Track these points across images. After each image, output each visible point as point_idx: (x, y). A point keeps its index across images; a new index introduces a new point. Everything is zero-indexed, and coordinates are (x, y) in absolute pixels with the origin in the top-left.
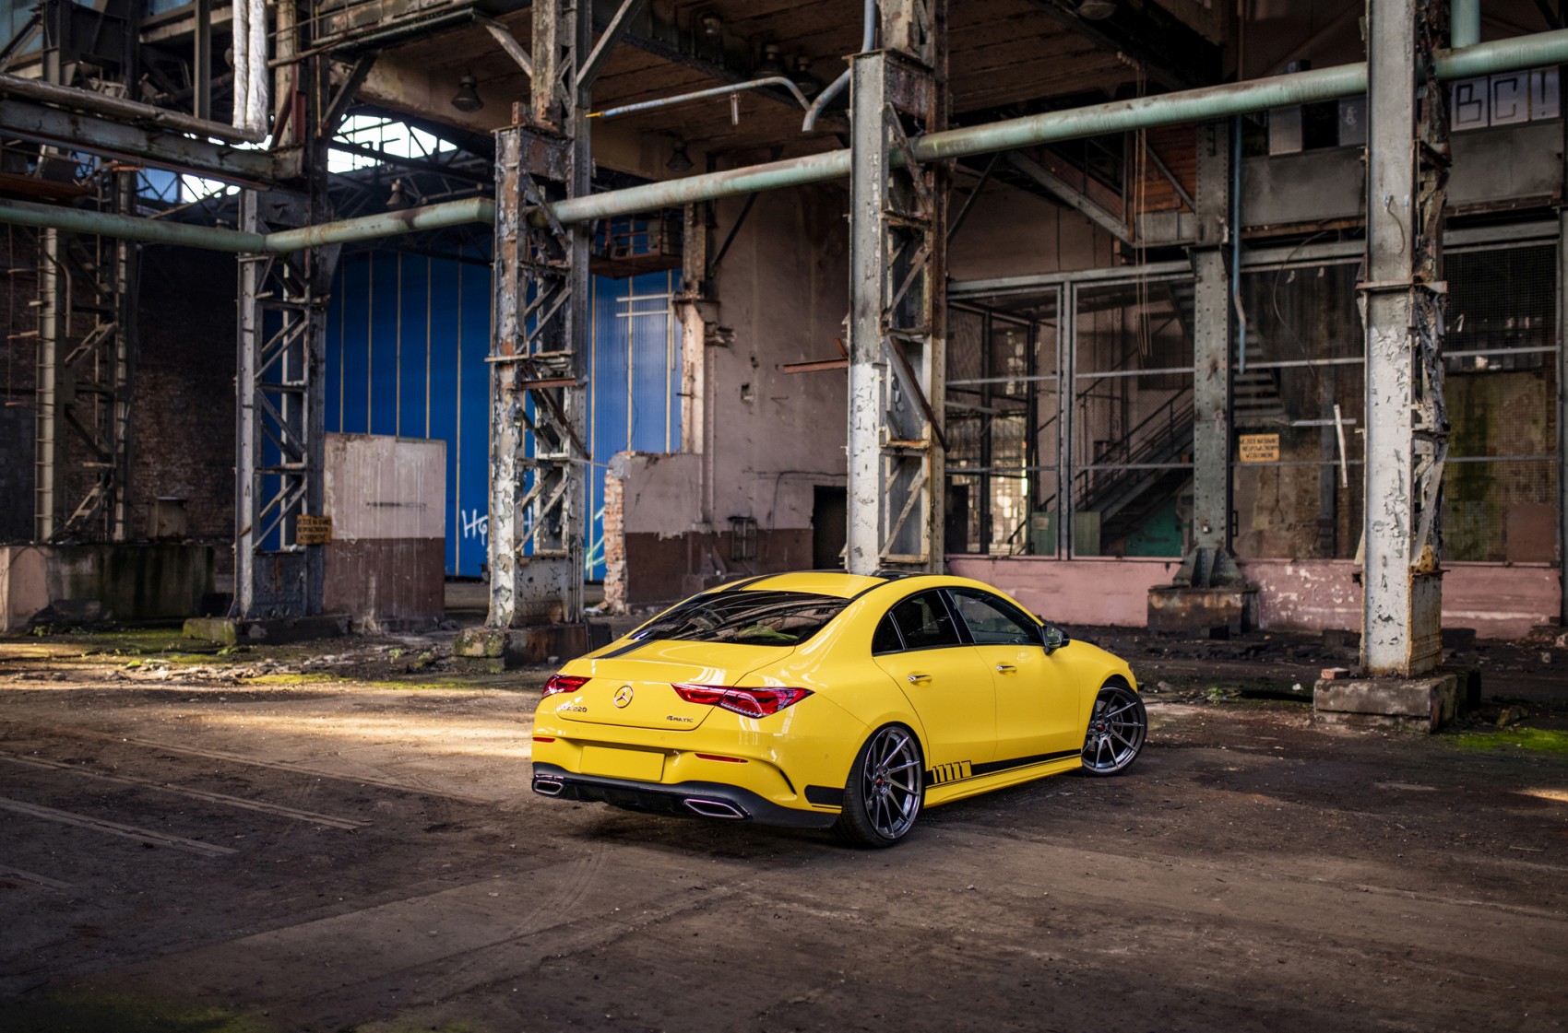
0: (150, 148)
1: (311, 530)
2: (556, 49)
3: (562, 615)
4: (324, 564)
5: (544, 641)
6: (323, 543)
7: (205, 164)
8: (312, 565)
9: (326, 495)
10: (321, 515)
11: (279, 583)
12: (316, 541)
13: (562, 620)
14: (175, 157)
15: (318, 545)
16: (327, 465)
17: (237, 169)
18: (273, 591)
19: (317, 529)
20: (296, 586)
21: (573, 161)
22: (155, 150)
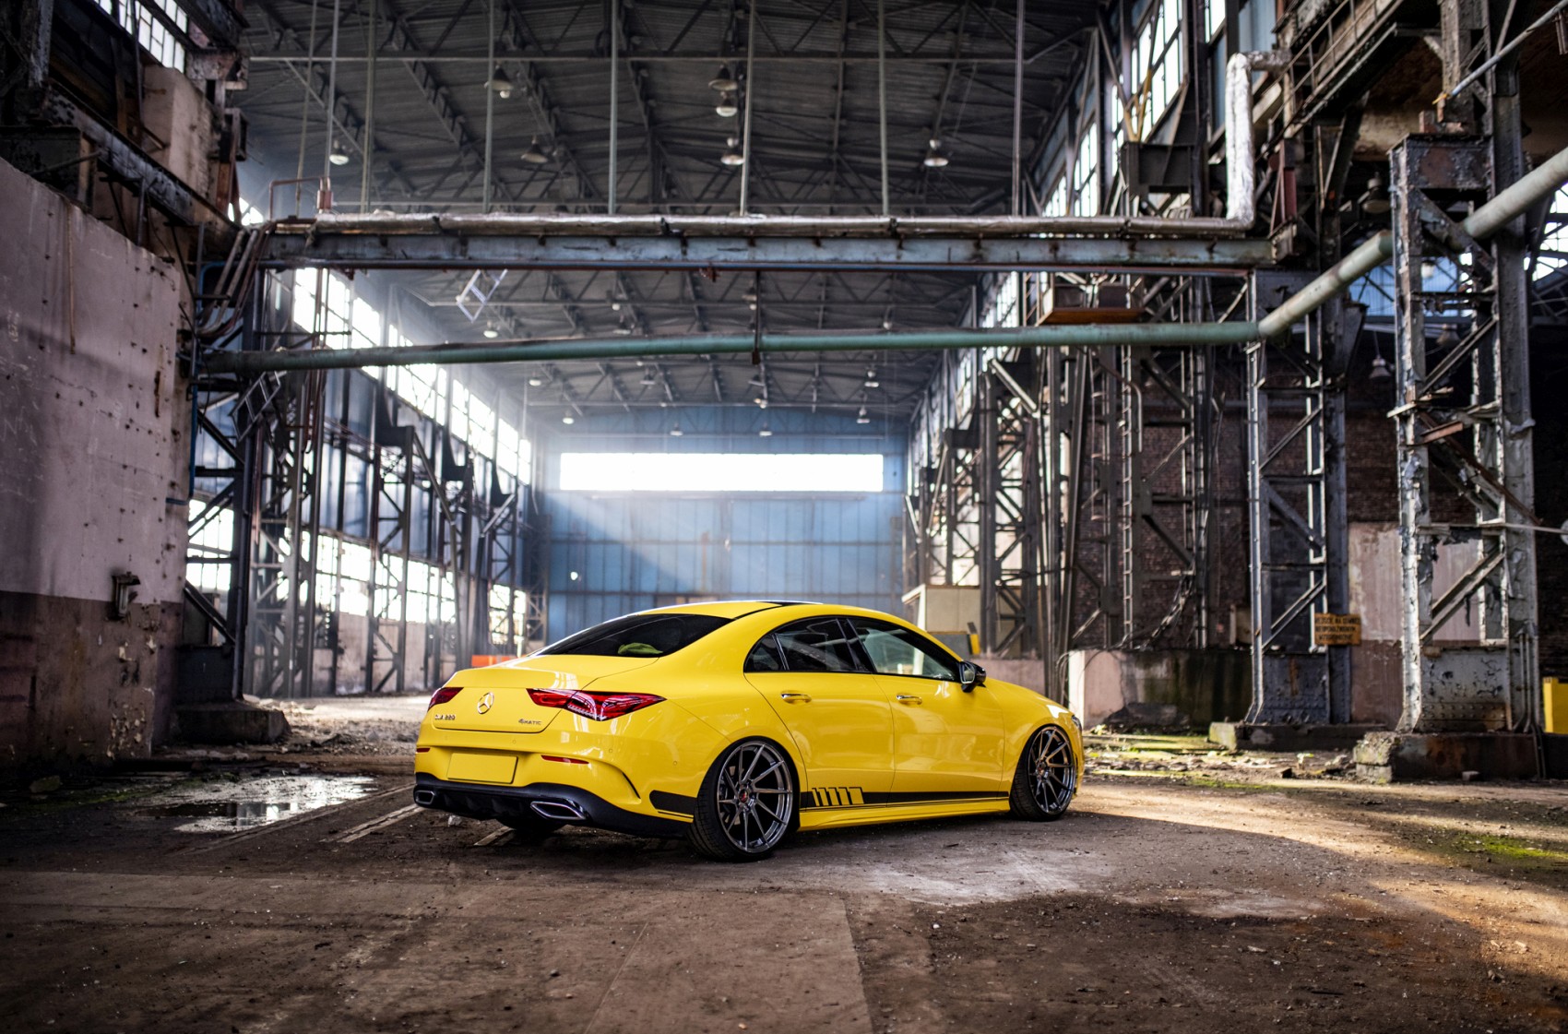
0: (1132, 256)
1: (1332, 629)
2: (1461, 37)
3: (1505, 719)
4: (1352, 668)
5: (1459, 752)
6: (1349, 644)
7: (1192, 261)
8: (1337, 668)
9: (1353, 592)
10: (1347, 614)
11: (1296, 685)
12: (1340, 642)
13: (1505, 728)
14: (1159, 260)
15: (1343, 646)
16: (1352, 559)
17: (1230, 260)
18: (1288, 695)
19: (1341, 629)
20: (1318, 691)
21: (1492, 162)
22: (1138, 257)
